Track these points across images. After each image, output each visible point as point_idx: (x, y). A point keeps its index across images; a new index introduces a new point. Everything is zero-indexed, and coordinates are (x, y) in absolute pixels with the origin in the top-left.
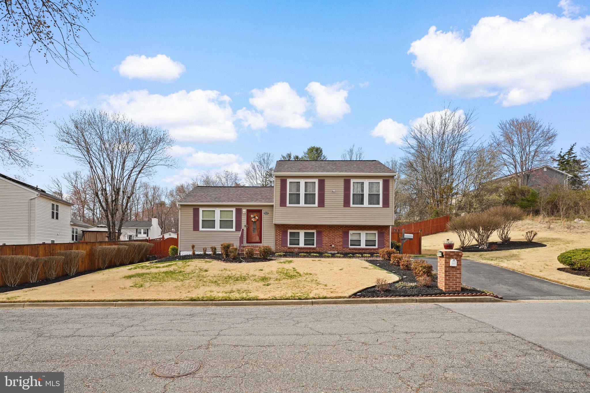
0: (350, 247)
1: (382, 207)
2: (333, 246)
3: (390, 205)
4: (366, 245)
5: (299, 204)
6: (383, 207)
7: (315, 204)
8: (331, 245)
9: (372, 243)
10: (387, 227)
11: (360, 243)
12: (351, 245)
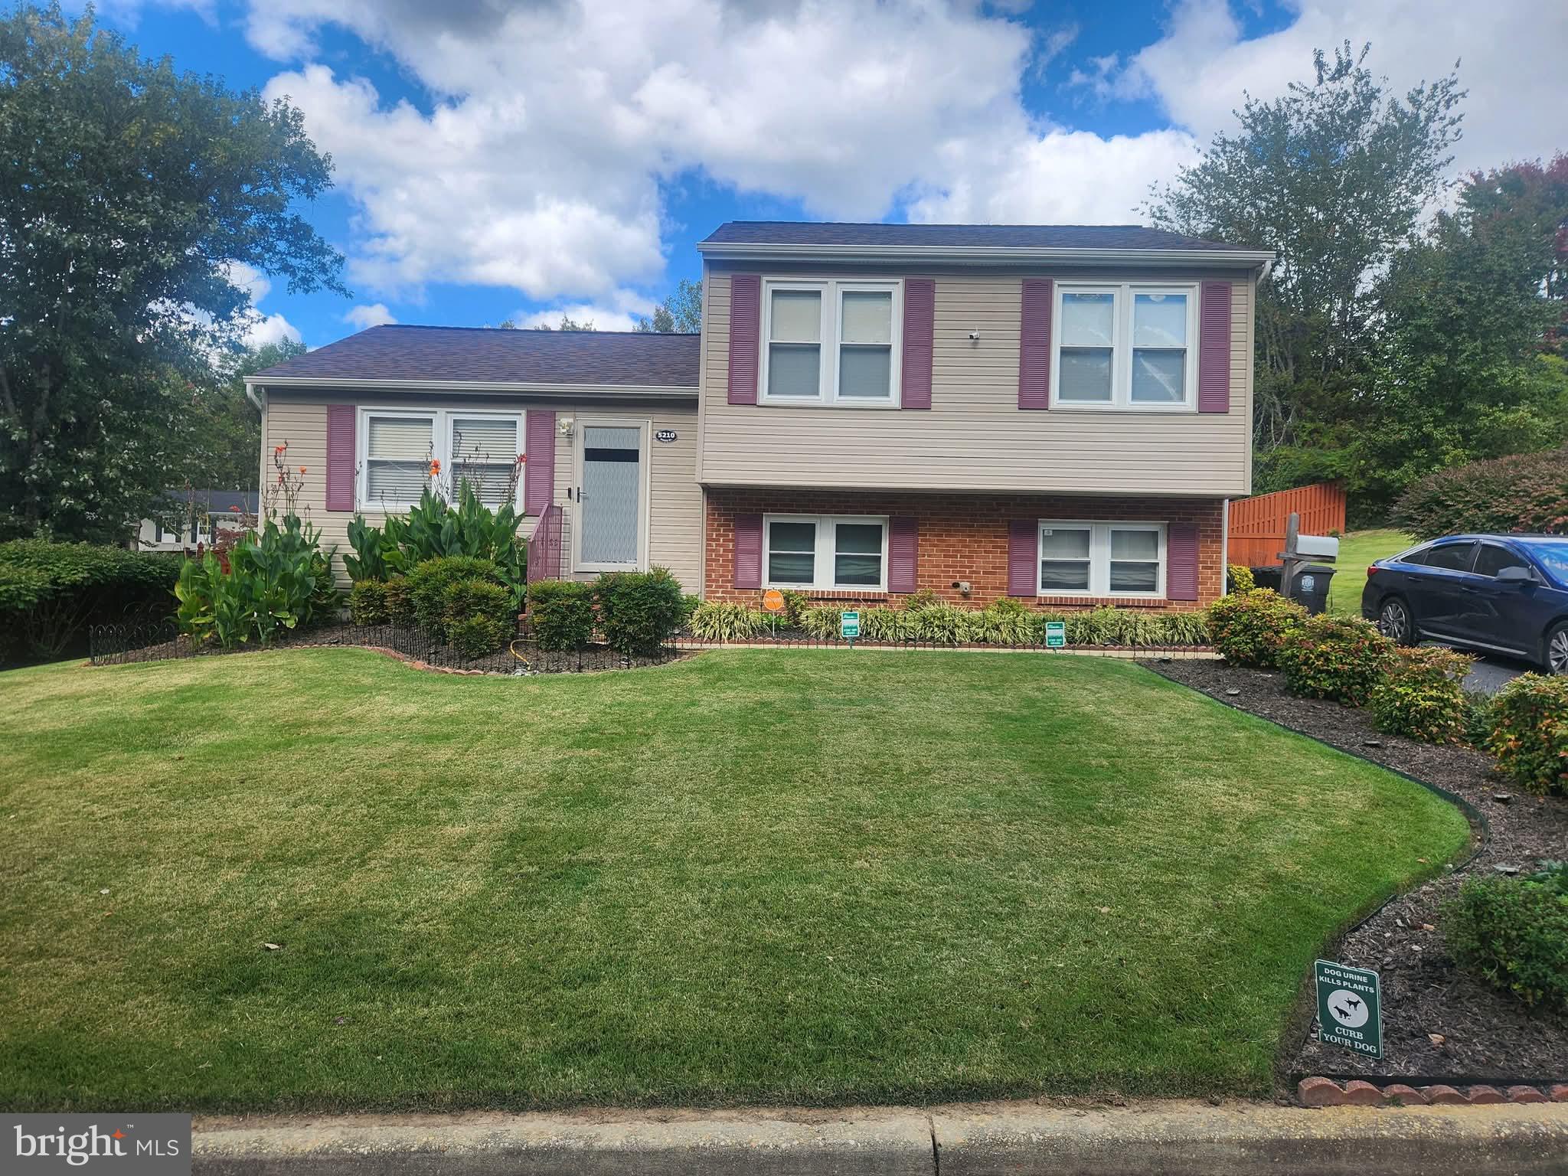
0: (1042, 592)
1: (1194, 408)
2: (965, 585)
3: (1232, 402)
4: (1114, 587)
5: (817, 393)
6: (1203, 410)
7: (887, 395)
8: (956, 585)
9: (1143, 577)
10: (1211, 504)
11: (1087, 574)
12: (1045, 585)
